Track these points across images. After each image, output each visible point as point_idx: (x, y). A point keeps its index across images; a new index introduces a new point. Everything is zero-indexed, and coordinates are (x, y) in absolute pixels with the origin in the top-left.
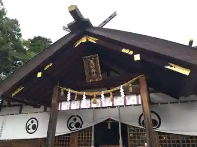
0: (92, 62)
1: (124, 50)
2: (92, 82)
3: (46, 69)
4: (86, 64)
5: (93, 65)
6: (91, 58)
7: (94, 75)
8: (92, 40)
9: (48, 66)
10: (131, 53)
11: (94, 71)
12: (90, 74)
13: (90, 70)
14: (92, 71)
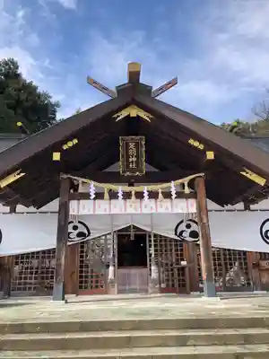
0: (132, 145)
1: (191, 141)
3: (65, 147)
4: (123, 146)
5: (133, 148)
6: (132, 139)
7: (132, 166)
9: (70, 144)
10: (201, 147)
11: (135, 159)
12: (128, 163)
13: (128, 157)
14: (131, 160)
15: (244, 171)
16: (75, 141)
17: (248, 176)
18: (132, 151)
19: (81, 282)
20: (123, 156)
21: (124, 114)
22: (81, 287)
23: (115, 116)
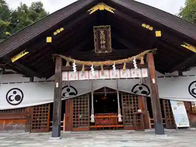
0: (102, 32)
1: (144, 25)
2: (100, 54)
3: (55, 33)
4: (96, 33)
5: (103, 36)
6: (102, 28)
7: (103, 47)
8: (109, 9)
9: (59, 31)
10: (151, 29)
11: (104, 42)
12: (100, 45)
13: (100, 41)
14: (101, 42)
15: (184, 44)
16: (62, 29)
17: (187, 47)
18: (102, 36)
19: (74, 123)
20: (96, 40)
21: (95, 9)
22: (74, 127)
23: (89, 11)
